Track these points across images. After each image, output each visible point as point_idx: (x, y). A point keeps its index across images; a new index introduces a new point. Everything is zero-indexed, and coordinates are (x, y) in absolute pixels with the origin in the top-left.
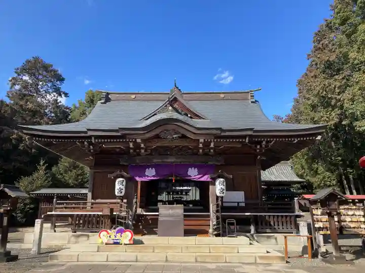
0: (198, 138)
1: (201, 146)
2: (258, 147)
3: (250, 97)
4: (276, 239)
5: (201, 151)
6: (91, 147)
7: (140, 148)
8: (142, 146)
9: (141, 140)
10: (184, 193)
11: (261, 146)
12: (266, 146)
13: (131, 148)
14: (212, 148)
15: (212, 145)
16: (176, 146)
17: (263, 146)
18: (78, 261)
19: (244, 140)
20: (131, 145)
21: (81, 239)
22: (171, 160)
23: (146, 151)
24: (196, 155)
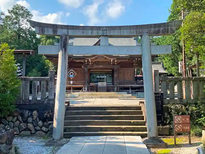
2: (134, 60)
5: (112, 63)
7: (89, 62)
11: (135, 60)
12: (137, 60)
13: (86, 62)
15: (116, 61)
16: (102, 61)
22: (101, 66)
24: (110, 64)
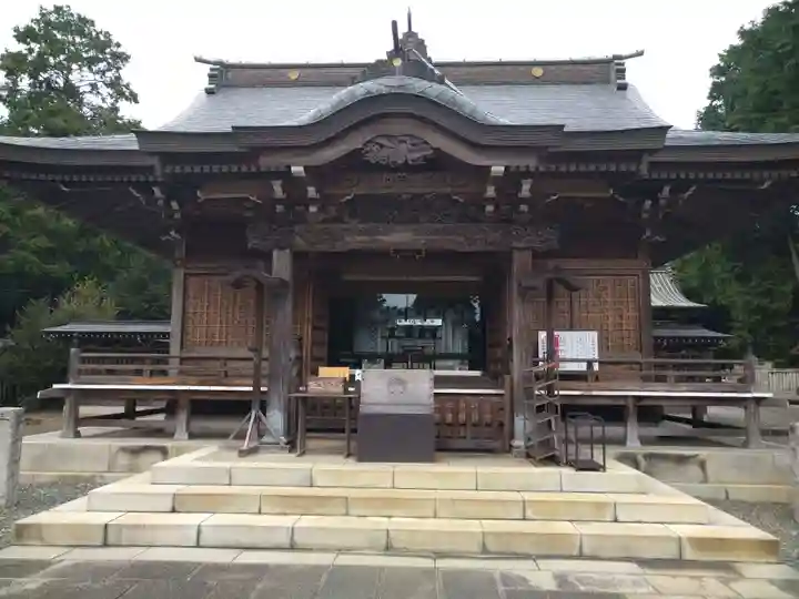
0: (485, 162)
1: (491, 192)
2: (648, 204)
3: (613, 75)
4: (702, 465)
5: (489, 208)
6: (175, 205)
7: (307, 202)
8: (312, 191)
9: (305, 168)
10: (428, 335)
11: (655, 201)
12: (671, 203)
13: (279, 201)
14: (524, 201)
15: (526, 189)
16: (415, 196)
17: (662, 202)
18: (106, 545)
19: (633, 168)
20: (278, 189)
21: (145, 459)
23: (322, 209)
24: (475, 220)
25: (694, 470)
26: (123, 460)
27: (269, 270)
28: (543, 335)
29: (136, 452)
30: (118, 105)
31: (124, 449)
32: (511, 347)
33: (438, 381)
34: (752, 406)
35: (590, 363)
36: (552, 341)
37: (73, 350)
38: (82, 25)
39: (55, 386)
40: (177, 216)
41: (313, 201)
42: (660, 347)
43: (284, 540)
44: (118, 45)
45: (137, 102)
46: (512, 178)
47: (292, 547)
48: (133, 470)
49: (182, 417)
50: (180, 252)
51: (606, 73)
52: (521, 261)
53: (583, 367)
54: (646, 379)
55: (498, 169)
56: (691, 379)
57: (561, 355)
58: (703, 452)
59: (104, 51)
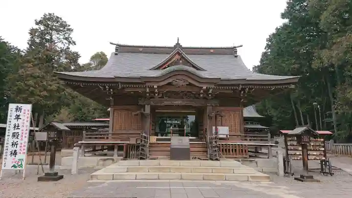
0: (202, 86)
1: (202, 92)
3: (234, 53)
4: (256, 163)
5: (201, 95)
6: (111, 90)
8: (156, 90)
9: (157, 86)
13: (148, 92)
14: (210, 94)
15: (210, 91)
16: (182, 92)
17: (246, 92)
18: (113, 179)
21: (107, 162)
23: (158, 95)
24: (197, 98)
25: (254, 164)
26: (101, 163)
27: (144, 111)
28: (214, 128)
29: (105, 160)
30: (69, 47)
31: (101, 159)
32: (206, 131)
33: (191, 140)
34: (270, 147)
35: (227, 135)
36: (216, 129)
37: (84, 132)
38: (57, 19)
39: (79, 142)
40: (112, 93)
41: (156, 93)
42: (247, 131)
43: (156, 177)
44: (69, 26)
45: (75, 44)
46: (208, 89)
47: (159, 179)
48: (104, 165)
49: (116, 150)
50: (112, 104)
51: (232, 52)
52: (209, 109)
53: (225, 136)
54: (242, 140)
55: (205, 88)
56: (254, 140)
57: (219, 133)
58: (257, 160)
59: (64, 27)
